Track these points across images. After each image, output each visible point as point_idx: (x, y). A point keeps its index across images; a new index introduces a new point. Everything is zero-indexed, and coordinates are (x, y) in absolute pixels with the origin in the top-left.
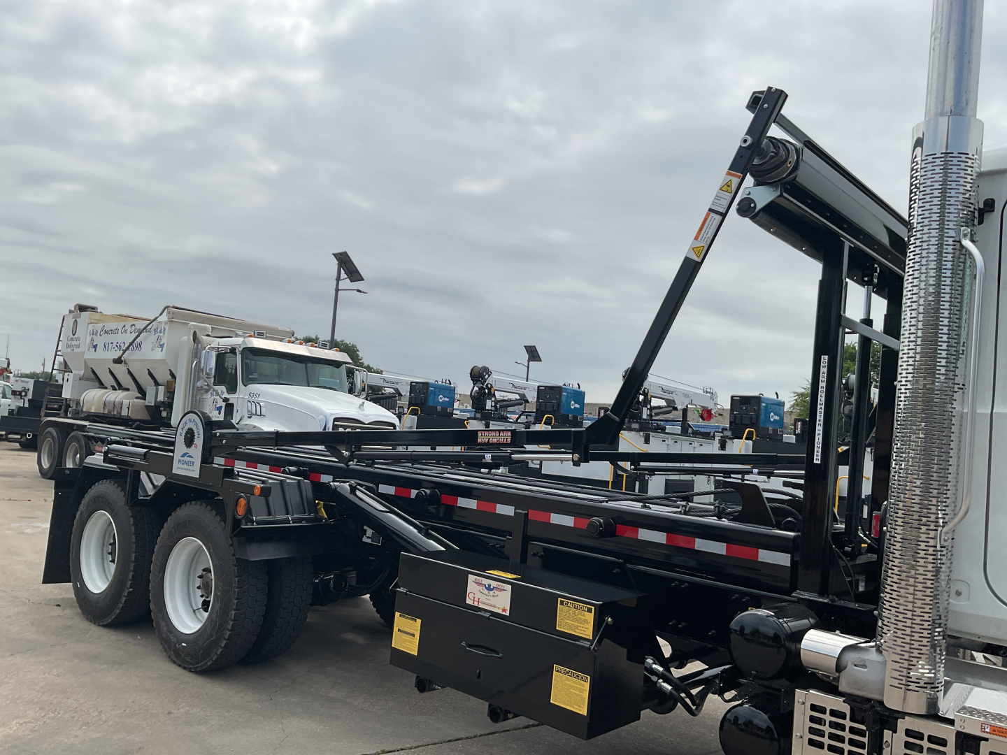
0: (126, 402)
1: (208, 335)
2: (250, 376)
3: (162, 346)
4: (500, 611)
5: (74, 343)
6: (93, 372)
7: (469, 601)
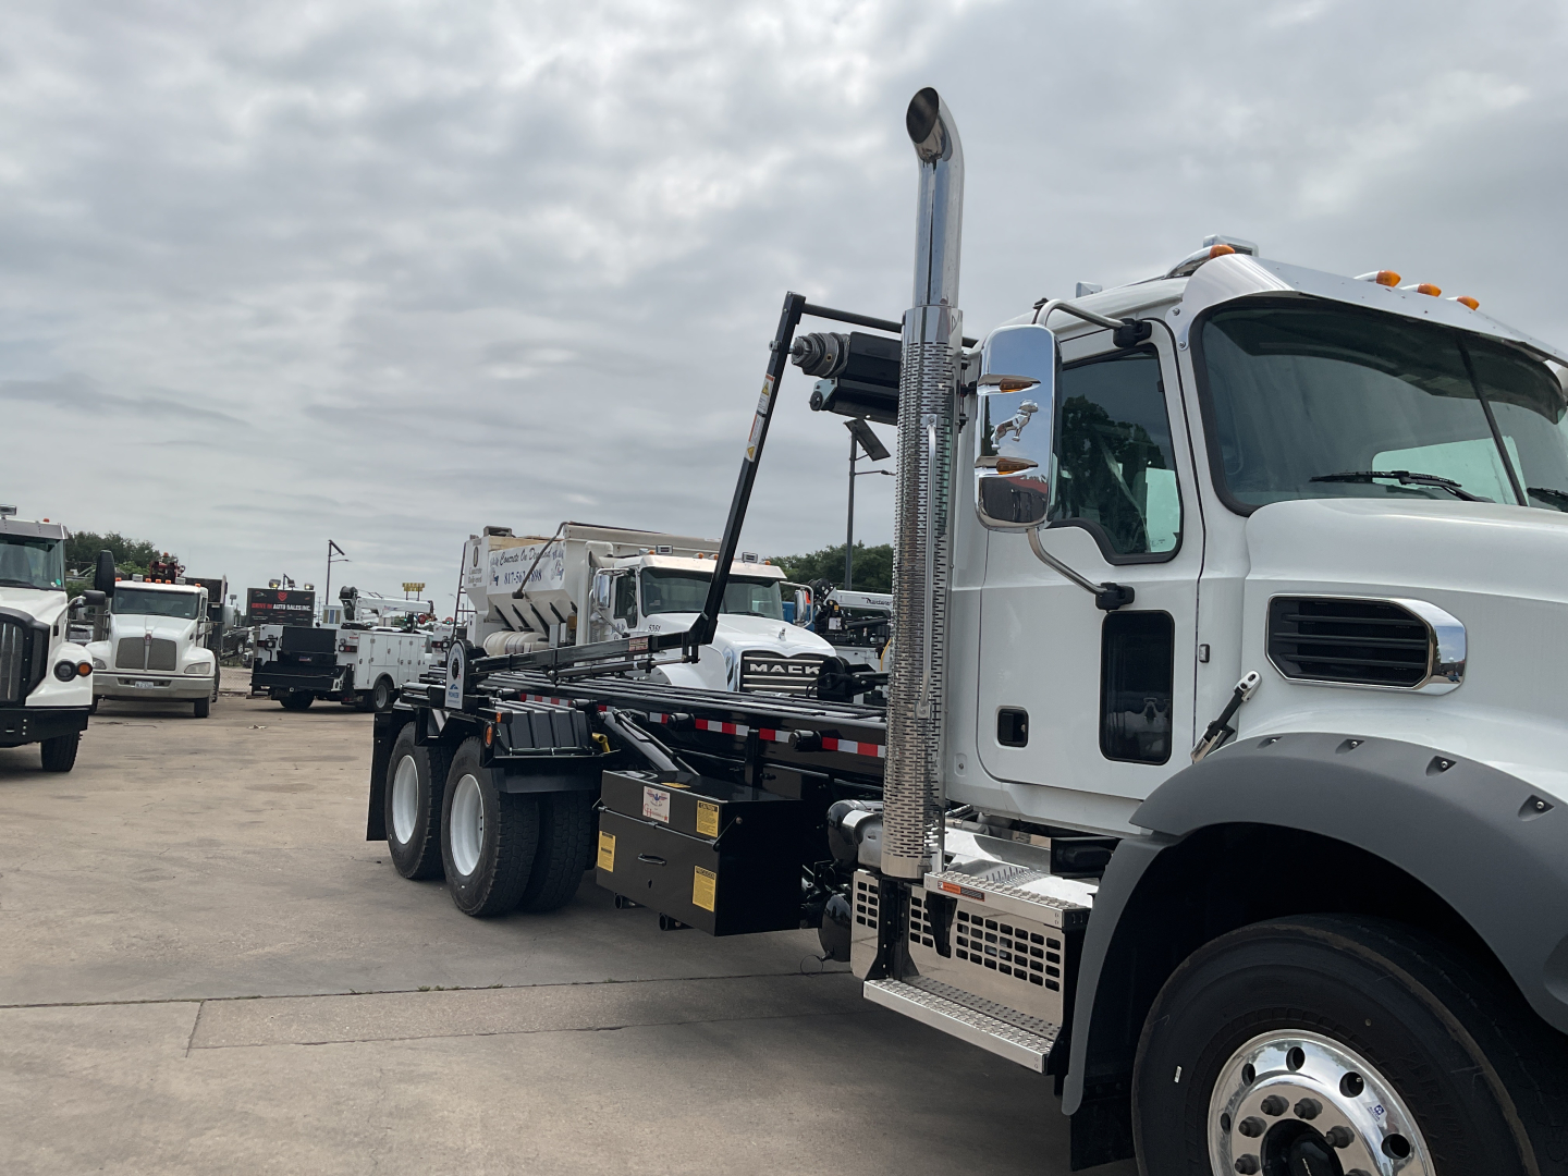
0: (527, 645)
1: (610, 556)
2: (651, 604)
3: (560, 573)
4: (663, 820)
5: (476, 576)
6: (498, 611)
7: (645, 814)
